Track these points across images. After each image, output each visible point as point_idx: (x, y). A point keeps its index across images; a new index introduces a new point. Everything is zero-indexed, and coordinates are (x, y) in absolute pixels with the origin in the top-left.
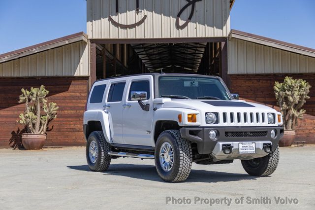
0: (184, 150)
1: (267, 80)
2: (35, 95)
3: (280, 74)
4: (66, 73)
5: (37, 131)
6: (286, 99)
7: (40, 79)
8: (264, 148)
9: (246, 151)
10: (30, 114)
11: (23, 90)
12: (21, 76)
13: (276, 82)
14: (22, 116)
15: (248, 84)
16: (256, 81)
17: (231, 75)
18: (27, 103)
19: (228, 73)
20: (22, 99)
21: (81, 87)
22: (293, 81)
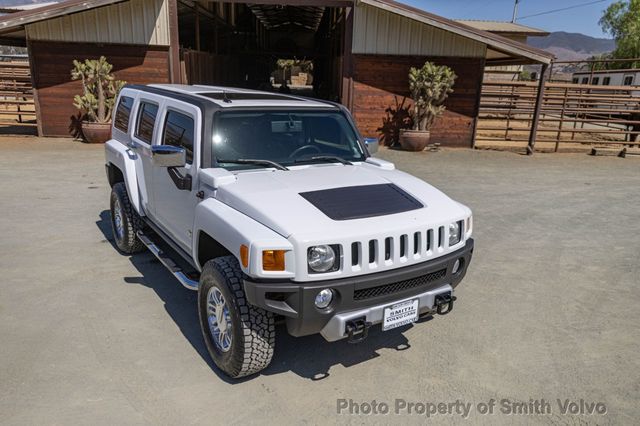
0: (254, 326)
2: (92, 71)
4: (137, 40)
5: (101, 119)
6: (423, 92)
7: (102, 46)
8: (435, 305)
9: (400, 320)
10: (89, 97)
11: (75, 62)
12: (75, 40)
13: (412, 69)
14: (78, 98)
15: (377, 67)
16: (386, 65)
18: (84, 81)
19: (353, 52)
20: (75, 75)
21: (160, 61)
22: (434, 67)
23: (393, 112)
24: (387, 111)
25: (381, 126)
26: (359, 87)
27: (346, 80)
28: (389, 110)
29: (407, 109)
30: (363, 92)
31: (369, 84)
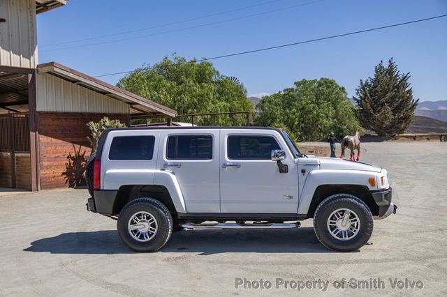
1: (74, 119)
3: (86, 113)
15: (57, 122)
16: (64, 121)
17: (39, 112)
19: (37, 110)
22: (110, 121)
23: (73, 158)
24: (68, 157)
25: (65, 171)
26: (43, 139)
27: (32, 134)
28: (69, 157)
29: (83, 156)
30: (48, 143)
31: (52, 137)
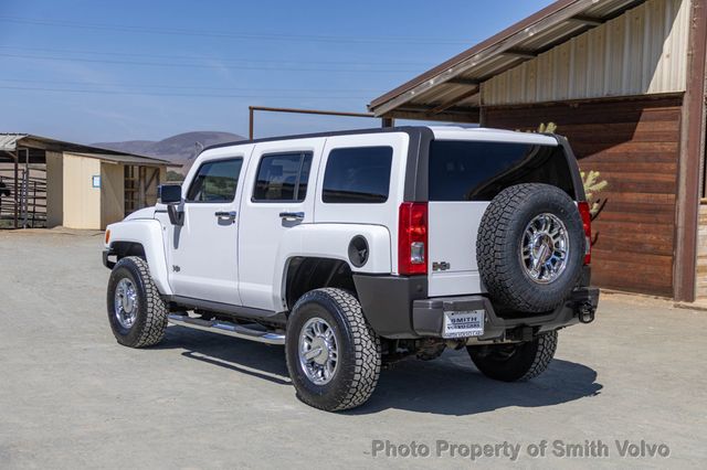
7: (576, 105)
